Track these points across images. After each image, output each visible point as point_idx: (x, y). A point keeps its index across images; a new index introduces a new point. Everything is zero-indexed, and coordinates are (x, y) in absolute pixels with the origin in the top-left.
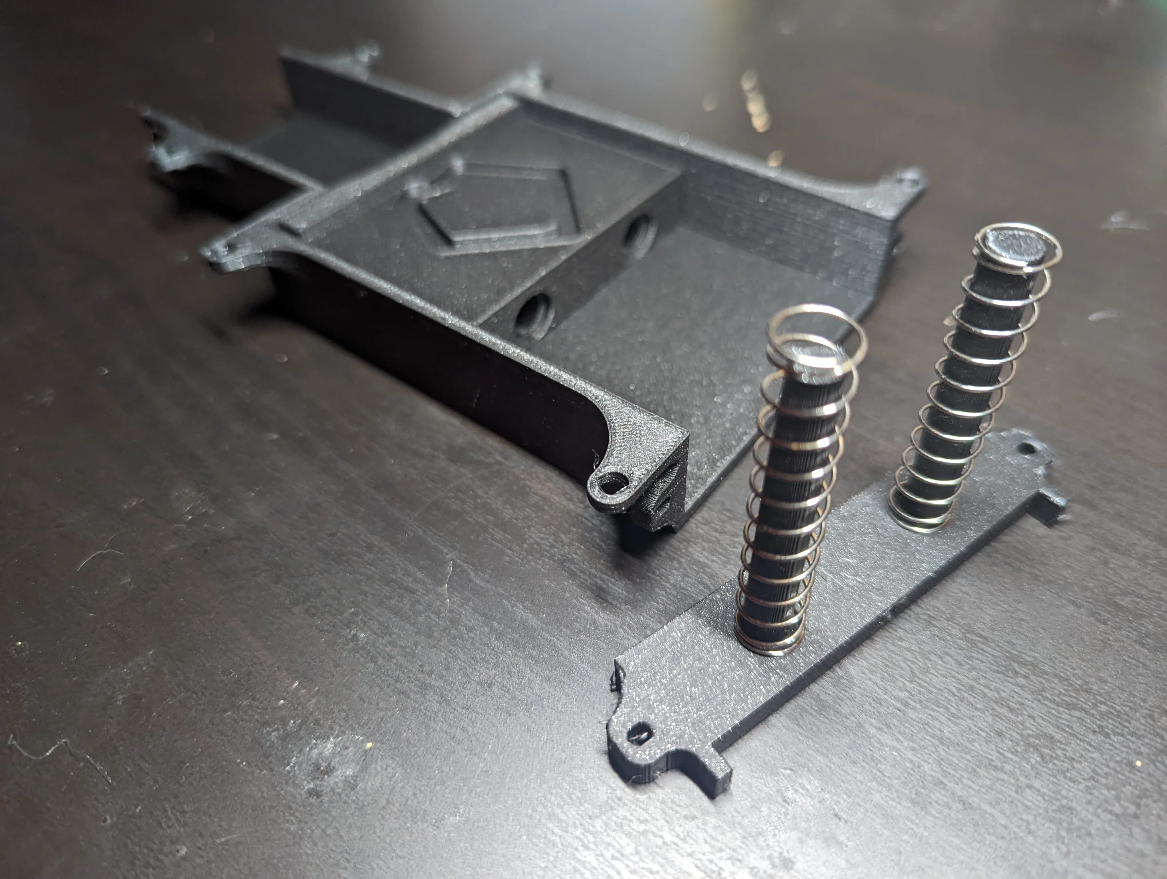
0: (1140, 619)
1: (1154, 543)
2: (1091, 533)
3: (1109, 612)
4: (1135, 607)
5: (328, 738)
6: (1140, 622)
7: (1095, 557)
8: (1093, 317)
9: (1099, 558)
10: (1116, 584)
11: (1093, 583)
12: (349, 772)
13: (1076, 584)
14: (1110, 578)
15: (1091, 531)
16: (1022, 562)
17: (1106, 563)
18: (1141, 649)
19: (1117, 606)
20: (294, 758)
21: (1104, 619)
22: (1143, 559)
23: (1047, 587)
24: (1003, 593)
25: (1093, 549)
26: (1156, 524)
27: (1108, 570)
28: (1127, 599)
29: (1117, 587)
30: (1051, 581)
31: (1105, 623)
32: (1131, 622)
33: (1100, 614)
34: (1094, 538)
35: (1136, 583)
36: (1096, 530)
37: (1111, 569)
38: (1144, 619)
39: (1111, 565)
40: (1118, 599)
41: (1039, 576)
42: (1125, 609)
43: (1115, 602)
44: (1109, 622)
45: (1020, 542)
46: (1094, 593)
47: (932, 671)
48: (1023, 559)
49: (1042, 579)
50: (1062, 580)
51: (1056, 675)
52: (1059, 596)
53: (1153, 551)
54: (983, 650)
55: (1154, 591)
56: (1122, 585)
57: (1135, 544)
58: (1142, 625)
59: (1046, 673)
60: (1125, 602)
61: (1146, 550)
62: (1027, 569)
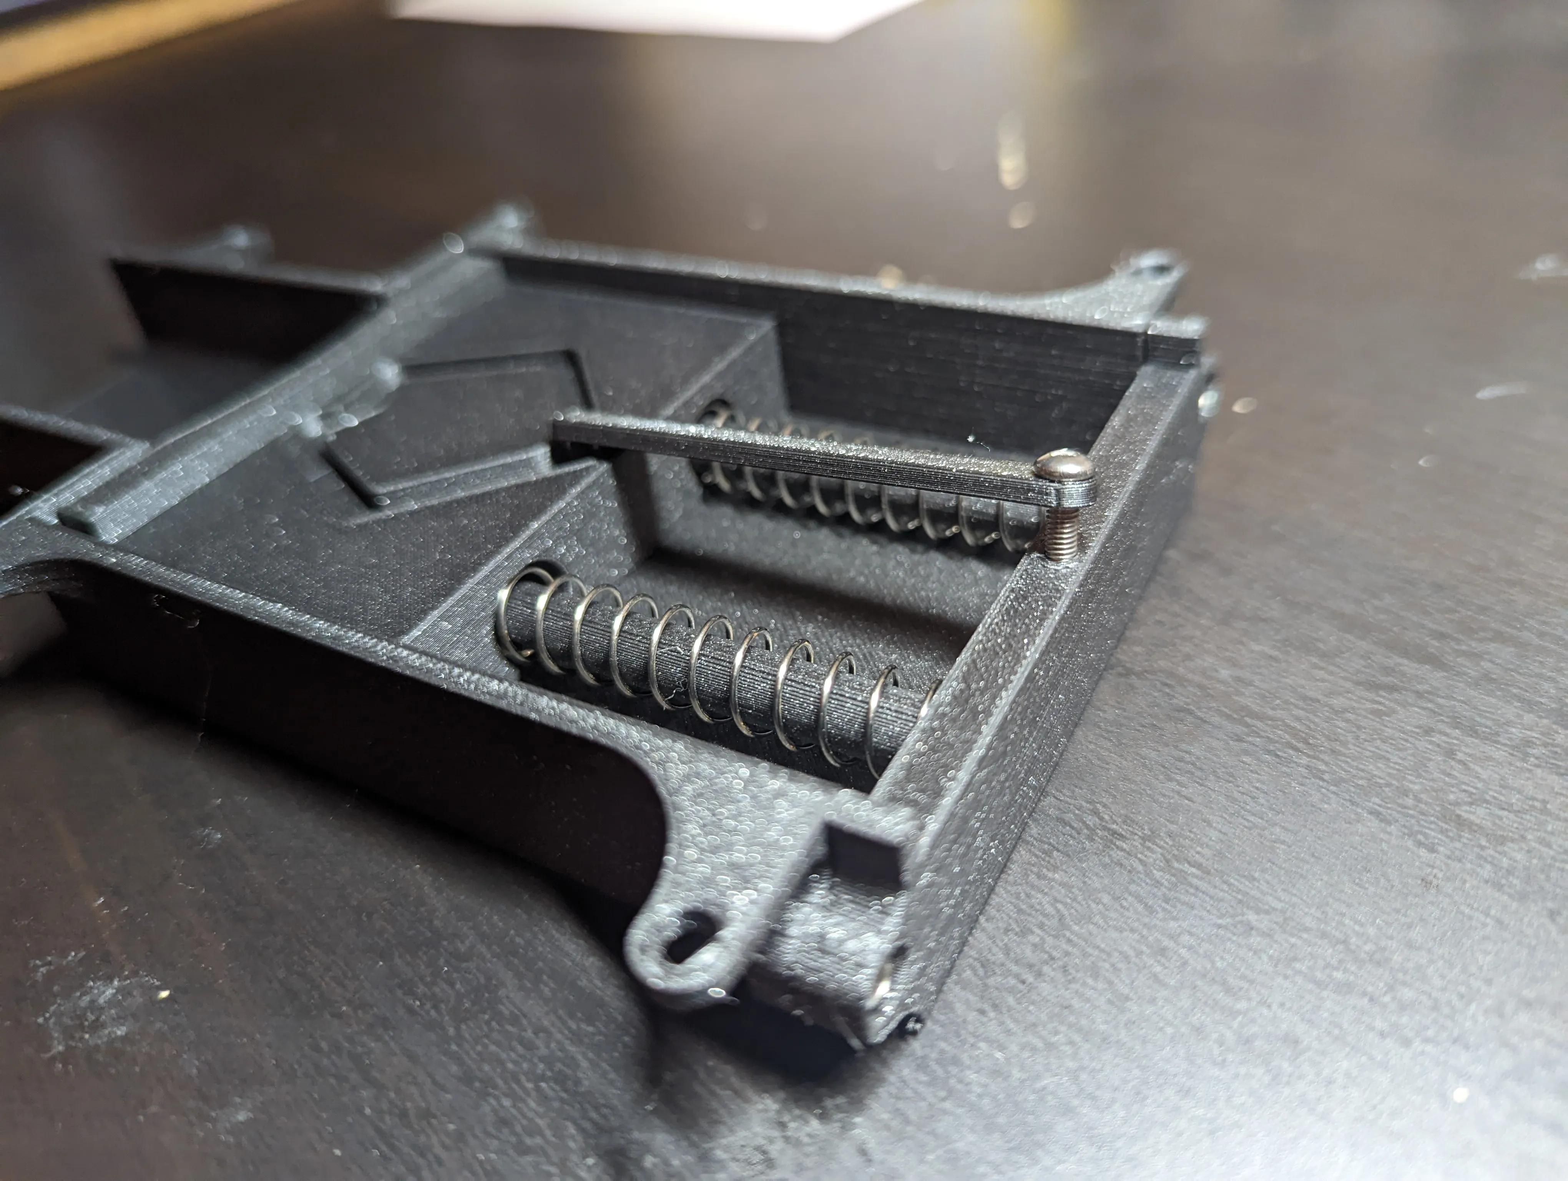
0: (1502, 844)
1: (1545, 721)
2: (1430, 705)
3: (1442, 831)
4: (1494, 824)
5: (112, 981)
6: (1499, 848)
7: (1431, 742)
8: (1485, 394)
9: (1438, 746)
10: (1464, 787)
11: (1421, 783)
12: (121, 1031)
13: (1388, 785)
14: (1455, 778)
15: (1431, 701)
16: (1297, 750)
17: (1450, 753)
18: (1497, 895)
19: (1461, 823)
20: (56, 1006)
21: (1433, 844)
22: (1522, 748)
23: (1332, 788)
24: (1253, 798)
25: (1429, 731)
26: (1553, 691)
27: (1453, 763)
28: (1481, 811)
29: (1464, 791)
30: (1342, 780)
31: (1432, 850)
32: (1483, 848)
33: (1426, 836)
34: (1435, 712)
35: (1501, 786)
36: (1440, 701)
37: (1460, 762)
38: (1510, 844)
39: (1460, 756)
40: (1463, 812)
41: (1324, 772)
42: (1476, 828)
43: (1459, 816)
44: (1441, 849)
45: (1298, 719)
46: (1420, 801)
47: (1097, 919)
48: (1300, 745)
49: (1326, 777)
50: (1362, 778)
51: (1324, 935)
52: (1353, 803)
53: (1542, 734)
54: (1197, 889)
55: (1533, 799)
56: (1476, 788)
57: (1508, 723)
58: (1504, 854)
59: (1307, 930)
60: (1479, 815)
61: (1528, 733)
62: (1304, 760)
